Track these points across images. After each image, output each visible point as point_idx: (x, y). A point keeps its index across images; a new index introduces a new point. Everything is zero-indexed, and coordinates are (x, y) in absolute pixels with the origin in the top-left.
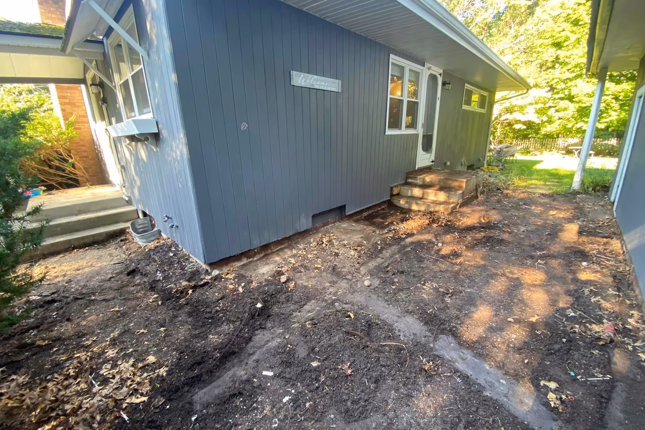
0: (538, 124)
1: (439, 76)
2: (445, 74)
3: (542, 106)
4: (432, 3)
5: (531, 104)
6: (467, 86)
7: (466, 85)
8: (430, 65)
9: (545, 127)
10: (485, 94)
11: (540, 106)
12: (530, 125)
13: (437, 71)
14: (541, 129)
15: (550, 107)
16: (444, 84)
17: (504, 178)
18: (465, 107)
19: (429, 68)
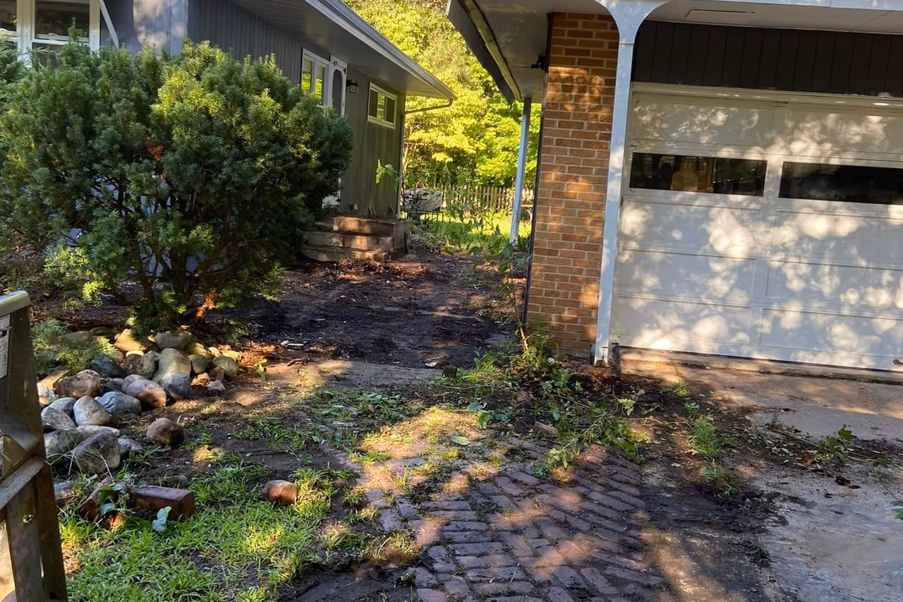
0: (472, 156)
1: (343, 73)
2: (349, 70)
3: (473, 121)
4: (336, 3)
5: (457, 116)
6: (373, 87)
7: (371, 84)
8: (337, 60)
9: (483, 162)
10: (393, 97)
11: (471, 121)
12: (459, 157)
13: (342, 65)
14: (477, 165)
15: (487, 126)
16: (349, 83)
17: (432, 236)
18: (370, 119)
19: (335, 63)
